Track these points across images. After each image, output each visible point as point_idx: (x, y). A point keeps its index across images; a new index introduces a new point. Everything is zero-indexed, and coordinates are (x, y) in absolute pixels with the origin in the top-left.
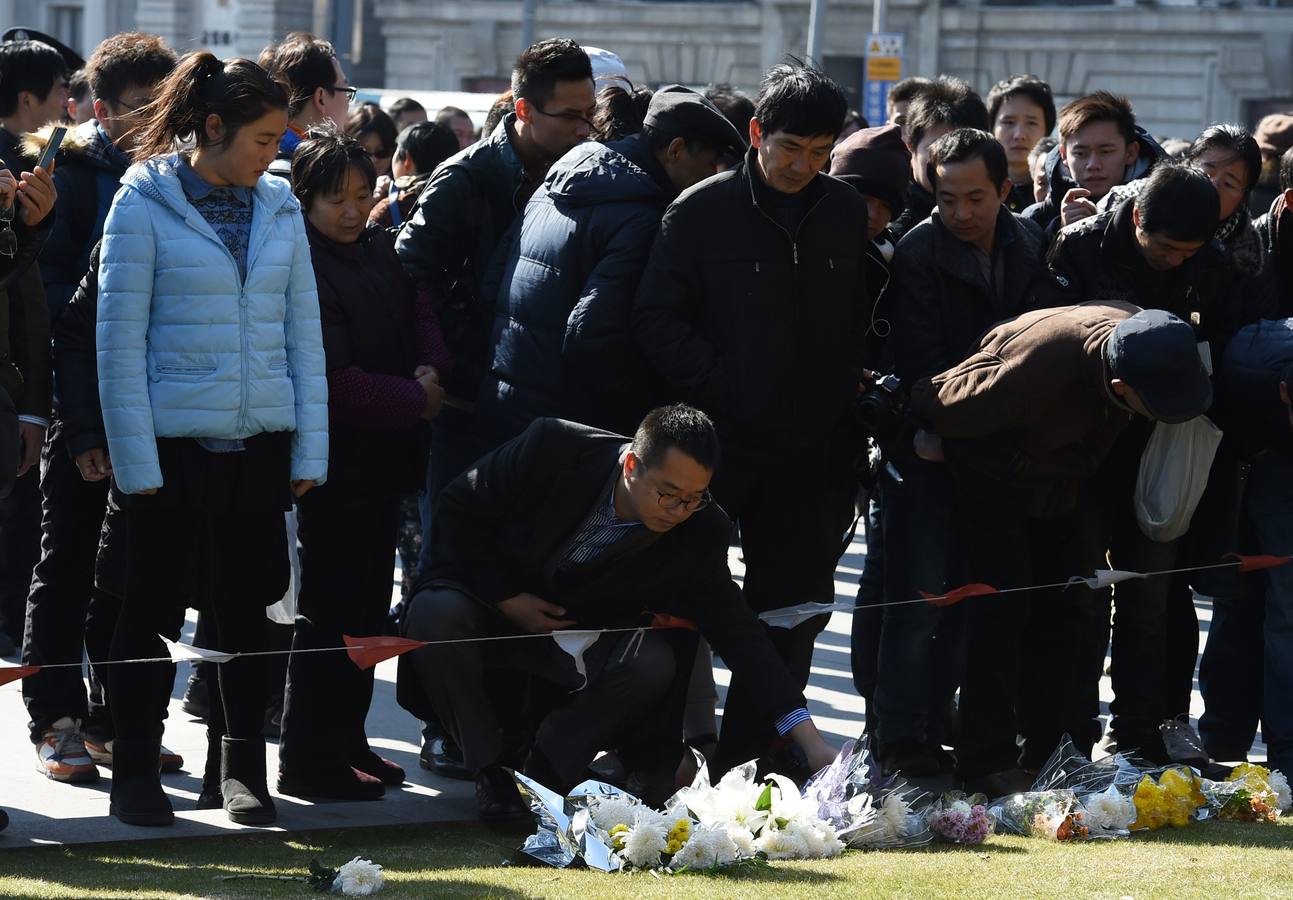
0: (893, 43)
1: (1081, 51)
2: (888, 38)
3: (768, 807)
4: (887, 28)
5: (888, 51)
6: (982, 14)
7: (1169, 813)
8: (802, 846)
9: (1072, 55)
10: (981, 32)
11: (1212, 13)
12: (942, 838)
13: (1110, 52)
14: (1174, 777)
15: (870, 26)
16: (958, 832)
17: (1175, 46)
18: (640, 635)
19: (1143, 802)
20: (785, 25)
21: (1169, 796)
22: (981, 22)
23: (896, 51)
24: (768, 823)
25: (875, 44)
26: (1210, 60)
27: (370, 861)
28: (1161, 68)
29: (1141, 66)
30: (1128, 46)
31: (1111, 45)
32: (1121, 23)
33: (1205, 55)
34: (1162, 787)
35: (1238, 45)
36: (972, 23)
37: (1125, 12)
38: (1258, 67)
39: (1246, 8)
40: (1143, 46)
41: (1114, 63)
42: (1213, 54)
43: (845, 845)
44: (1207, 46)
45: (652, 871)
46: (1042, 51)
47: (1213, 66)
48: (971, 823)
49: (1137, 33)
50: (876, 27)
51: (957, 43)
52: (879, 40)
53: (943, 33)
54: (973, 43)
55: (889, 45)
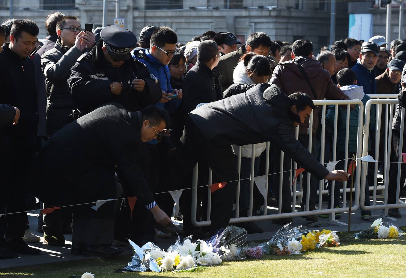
0: (121, 21)
1: (174, 22)
2: (120, 19)
3: (199, 250)
4: (120, 17)
5: (120, 23)
6: (145, 12)
7: (310, 245)
8: (210, 261)
9: (172, 23)
10: (145, 17)
11: (211, 11)
12: (249, 257)
13: (182, 22)
14: (311, 235)
15: (115, 16)
16: (253, 254)
17: (201, 20)
18: (124, 200)
19: (303, 243)
20: (87, 16)
21: (310, 240)
22: (145, 15)
23: (123, 23)
24: (199, 255)
25: (117, 21)
26: (211, 24)
27: (91, 273)
28: (197, 27)
29: (192, 26)
30: (188, 20)
31: (183, 20)
32: (185, 14)
33: (210, 23)
34: (308, 238)
35: (218, 20)
36: (142, 15)
37: (186, 11)
38: (225, 26)
39: (221, 9)
40: (192, 20)
41: (184, 26)
42: (212, 22)
43: (222, 260)
44: (210, 20)
45: (172, 271)
46: (163, 22)
47: (212, 26)
48: (257, 252)
49: (190, 17)
50: (116, 17)
51: (138, 20)
52: (118, 20)
53: (134, 18)
54: (143, 20)
55: (120, 21)
